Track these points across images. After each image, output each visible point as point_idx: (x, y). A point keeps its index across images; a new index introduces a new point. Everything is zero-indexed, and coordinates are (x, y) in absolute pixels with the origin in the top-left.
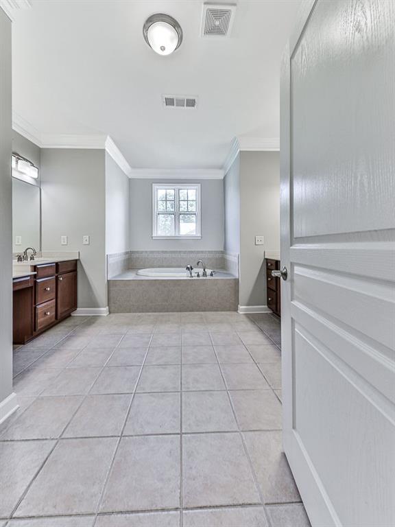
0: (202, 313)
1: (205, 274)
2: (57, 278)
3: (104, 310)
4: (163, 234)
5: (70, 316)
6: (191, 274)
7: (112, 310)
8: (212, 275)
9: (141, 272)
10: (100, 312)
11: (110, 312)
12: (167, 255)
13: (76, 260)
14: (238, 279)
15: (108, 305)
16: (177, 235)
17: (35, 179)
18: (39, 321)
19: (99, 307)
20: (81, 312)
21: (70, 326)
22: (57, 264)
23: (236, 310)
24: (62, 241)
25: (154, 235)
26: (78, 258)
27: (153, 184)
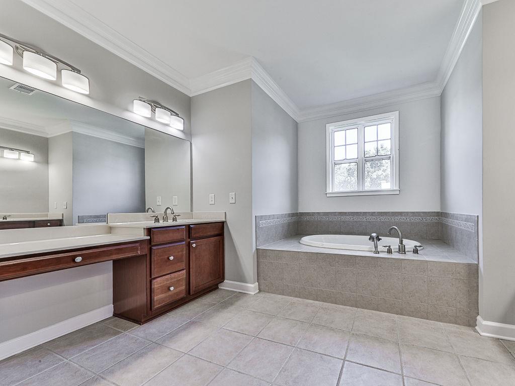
0: (396, 317)
1: (402, 250)
2: (189, 245)
3: (252, 287)
4: (342, 190)
5: (217, 288)
6: (376, 247)
7: (262, 287)
8: (416, 251)
9: (306, 239)
10: (247, 289)
11: (260, 291)
12: (348, 218)
13: (223, 223)
14: (477, 265)
15: (258, 281)
16: (361, 190)
17: (182, 131)
18: (156, 298)
19: (246, 282)
20: (228, 285)
21: (205, 305)
22: (189, 226)
23: (471, 324)
24: (210, 200)
25: (329, 190)
26: (224, 220)
27: (327, 125)
